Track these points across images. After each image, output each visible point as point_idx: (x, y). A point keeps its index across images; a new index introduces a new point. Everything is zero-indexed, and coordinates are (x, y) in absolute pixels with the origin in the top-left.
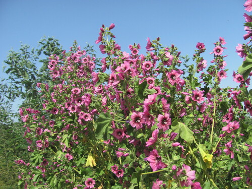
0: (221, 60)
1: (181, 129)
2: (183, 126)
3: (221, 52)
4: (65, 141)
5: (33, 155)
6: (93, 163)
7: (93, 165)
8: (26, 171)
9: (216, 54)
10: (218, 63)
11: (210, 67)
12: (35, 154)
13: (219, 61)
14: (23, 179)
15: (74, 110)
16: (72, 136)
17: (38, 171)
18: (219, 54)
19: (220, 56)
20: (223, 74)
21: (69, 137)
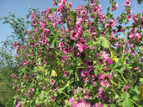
0: (129, 9)
1: (102, 41)
2: (103, 39)
3: (129, 4)
4: (39, 61)
5: (20, 68)
6: (55, 74)
7: (55, 76)
8: (18, 81)
9: (126, 5)
10: (127, 10)
11: (122, 14)
12: (22, 68)
13: (128, 9)
14: (16, 86)
15: (45, 42)
16: (43, 58)
17: (24, 80)
18: (128, 5)
19: (128, 6)
20: (130, 17)
21: (42, 59)
